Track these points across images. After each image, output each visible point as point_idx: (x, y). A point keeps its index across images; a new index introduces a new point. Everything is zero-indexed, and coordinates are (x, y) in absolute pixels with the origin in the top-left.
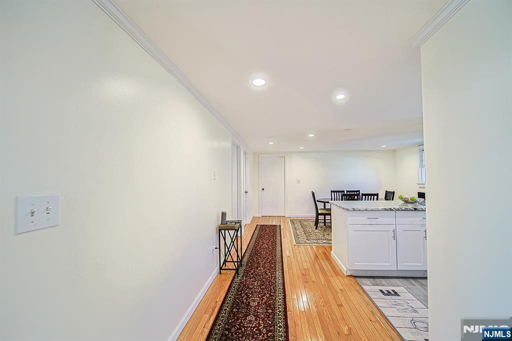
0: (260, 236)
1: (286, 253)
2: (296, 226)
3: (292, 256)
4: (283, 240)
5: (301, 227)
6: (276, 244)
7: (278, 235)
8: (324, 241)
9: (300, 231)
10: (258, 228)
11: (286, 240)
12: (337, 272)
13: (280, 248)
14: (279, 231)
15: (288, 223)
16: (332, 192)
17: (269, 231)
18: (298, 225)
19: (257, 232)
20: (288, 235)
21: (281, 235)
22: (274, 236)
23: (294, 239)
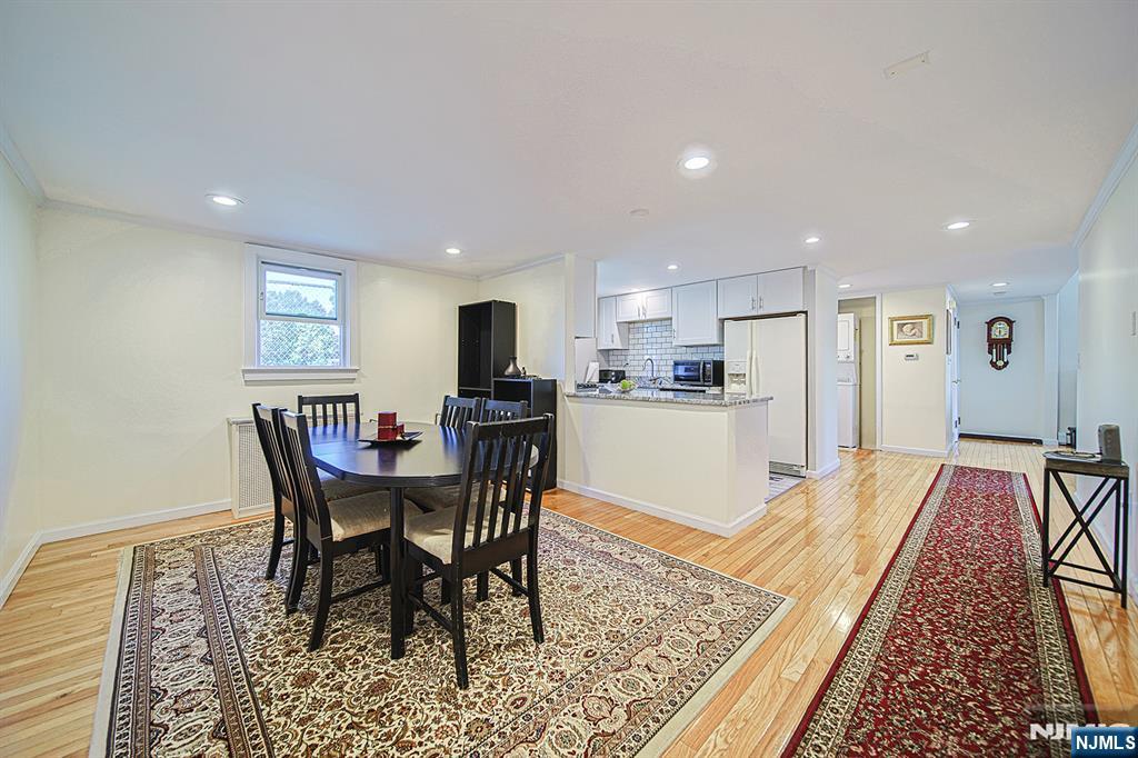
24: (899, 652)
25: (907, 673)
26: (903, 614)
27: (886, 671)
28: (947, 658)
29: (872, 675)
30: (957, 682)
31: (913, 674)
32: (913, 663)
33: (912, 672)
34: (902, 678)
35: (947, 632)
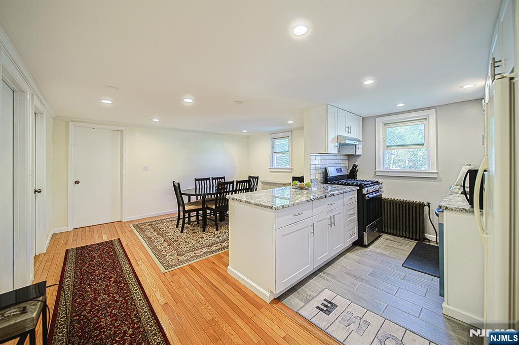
0: (82, 277)
1: (158, 299)
2: (149, 235)
3: (171, 302)
4: (136, 269)
5: (158, 234)
6: (126, 284)
7: (123, 261)
8: (204, 250)
9: (160, 243)
10: (72, 258)
11: (143, 267)
12: (254, 301)
13: (139, 292)
14: (121, 250)
15: (131, 231)
16: (196, 180)
17: (100, 256)
18: (150, 232)
19: (70, 268)
20: (142, 255)
21: (128, 259)
22: (115, 264)
23: (156, 260)
24: (120, 282)
25: (114, 278)
26: (128, 296)
27: (120, 275)
28: (105, 291)
29: (122, 272)
30: (100, 286)
31: (113, 279)
32: (114, 282)
33: (114, 280)
34: (115, 277)
35: (109, 302)
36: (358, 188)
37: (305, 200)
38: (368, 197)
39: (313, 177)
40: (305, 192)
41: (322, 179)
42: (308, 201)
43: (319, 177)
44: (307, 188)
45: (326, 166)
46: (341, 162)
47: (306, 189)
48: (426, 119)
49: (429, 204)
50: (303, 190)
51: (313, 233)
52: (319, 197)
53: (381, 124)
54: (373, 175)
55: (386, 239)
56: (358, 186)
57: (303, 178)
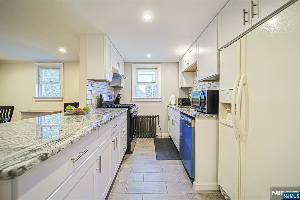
36: (127, 109)
37: (90, 129)
38: (134, 115)
39: (89, 102)
40: (83, 117)
41: (96, 104)
42: (94, 129)
43: (94, 102)
44: (85, 112)
45: (100, 93)
46: (110, 91)
47: (84, 114)
48: (156, 69)
49: (158, 116)
50: (80, 116)
51: (100, 169)
52: (105, 121)
53: (135, 69)
54: (130, 101)
55: (140, 142)
56: (127, 108)
57: (79, 103)
